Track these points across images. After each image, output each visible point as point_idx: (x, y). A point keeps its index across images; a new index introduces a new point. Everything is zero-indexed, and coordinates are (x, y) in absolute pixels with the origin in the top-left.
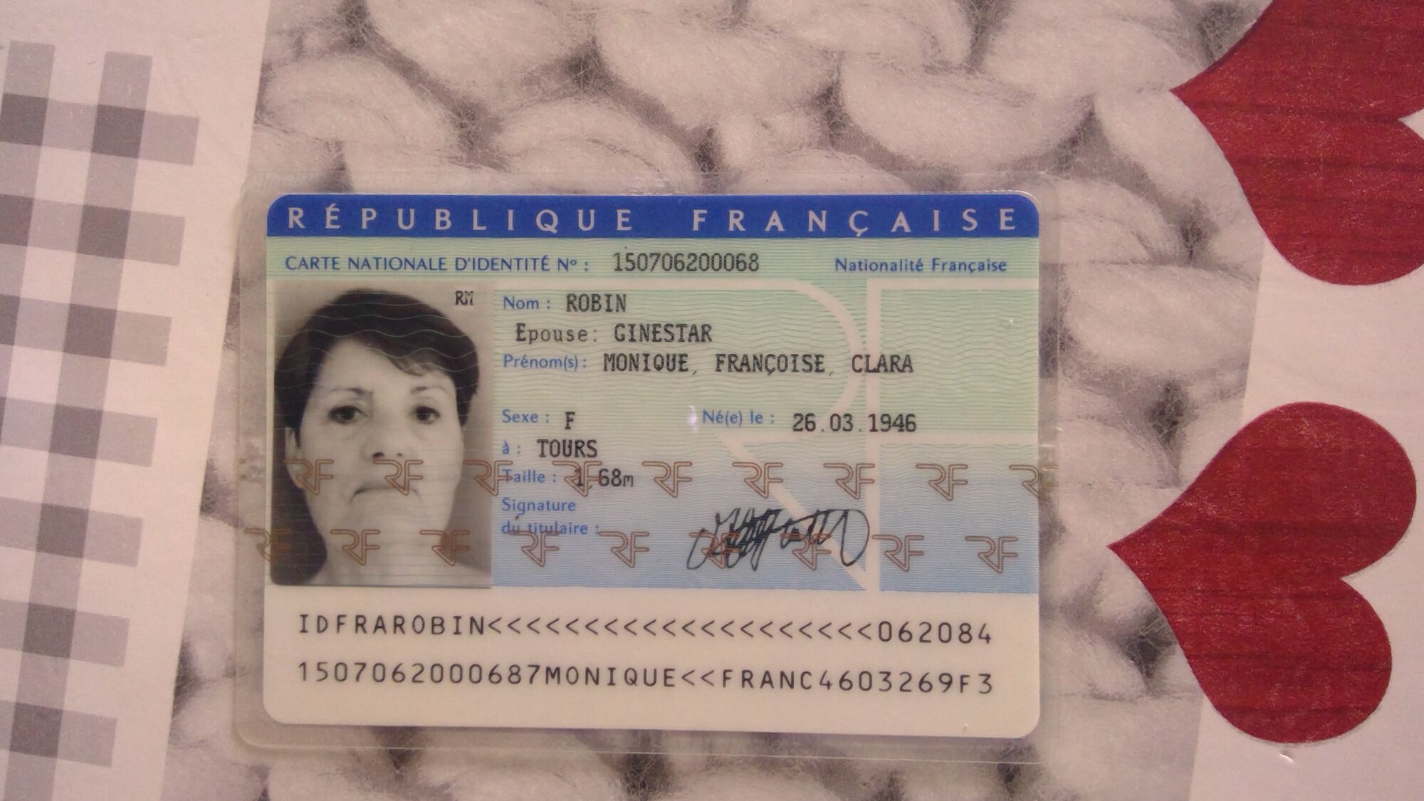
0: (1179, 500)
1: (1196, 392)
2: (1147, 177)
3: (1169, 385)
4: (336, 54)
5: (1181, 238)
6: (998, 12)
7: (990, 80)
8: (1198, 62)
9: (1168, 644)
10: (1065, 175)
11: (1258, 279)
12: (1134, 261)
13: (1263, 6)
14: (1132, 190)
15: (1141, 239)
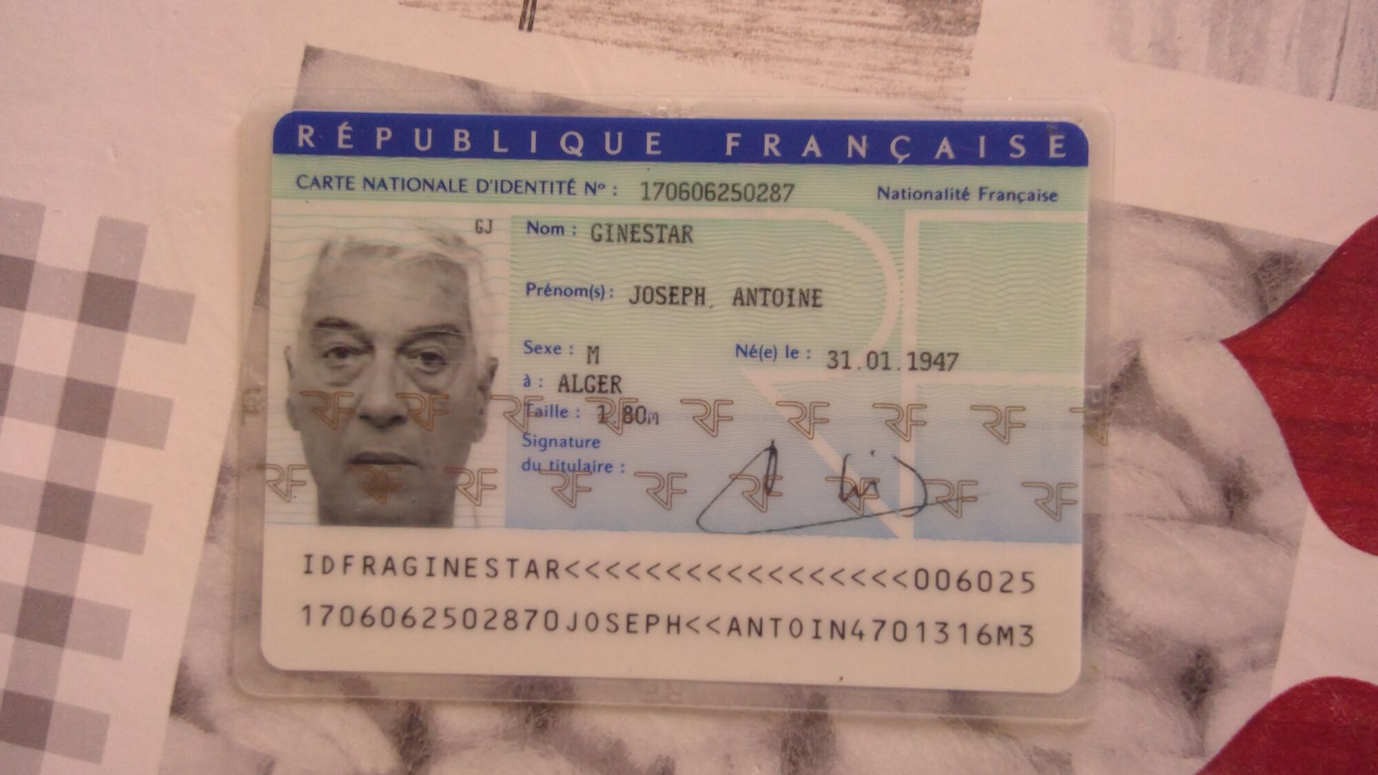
0: (1201, 771)
1: (1228, 660)
2: (1191, 430)
3: (1201, 650)
5: (1223, 497)
8: (1251, 313)
11: (1298, 545)
12: (1173, 518)
13: (1323, 258)
14: (1175, 443)
15: (1180, 494)
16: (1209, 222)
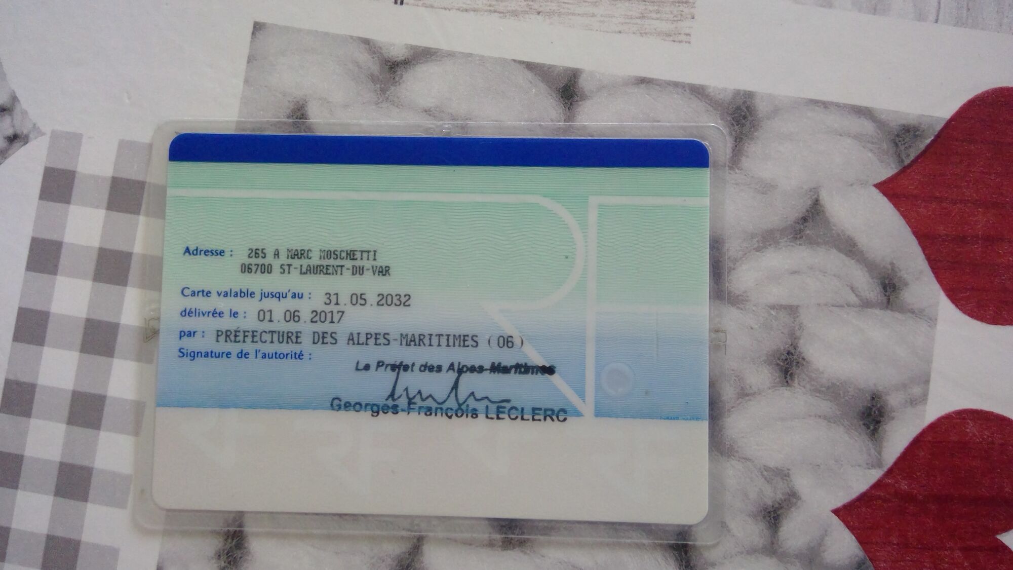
0: (881, 478)
1: (894, 400)
2: (857, 246)
3: (874, 394)
5: (882, 289)
6: (751, 128)
7: (745, 175)
8: (893, 166)
10: (798, 242)
11: (936, 320)
12: (849, 305)
13: (939, 127)
14: (846, 255)
15: (853, 289)
16: (860, 107)
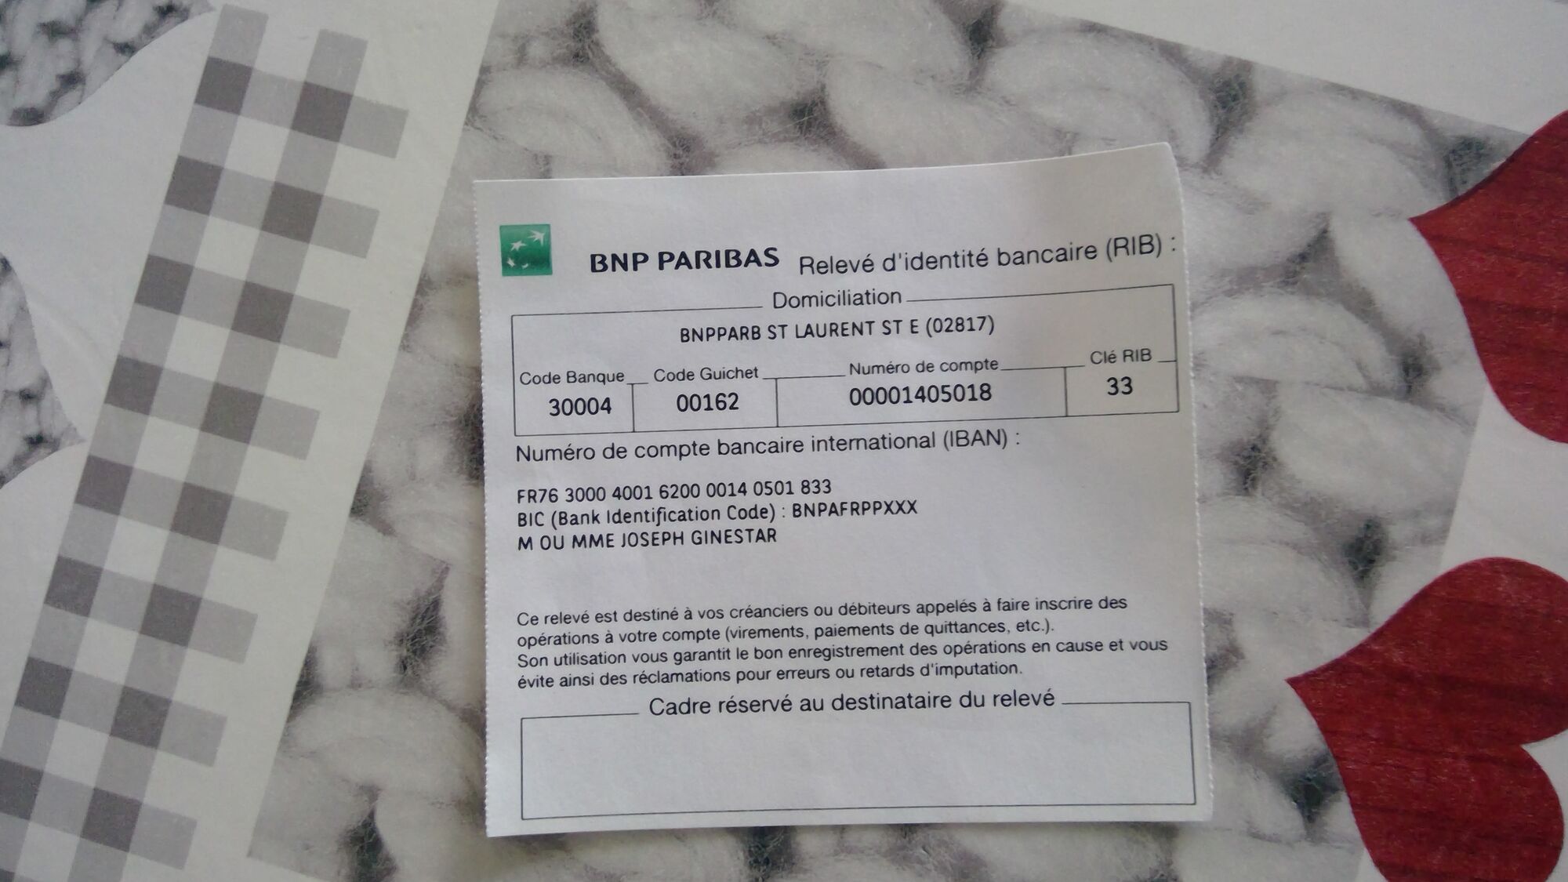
0: (1365, 641)
1: (1397, 533)
2: (1374, 304)
3: (1370, 521)
4: (558, 66)
5: (1402, 371)
6: (1241, 115)
7: (1225, 183)
8: (1441, 194)
9: (1335, 790)
10: (1289, 290)
11: (1475, 424)
12: (1351, 389)
13: (1514, 146)
14: (1357, 315)
15: (1360, 366)
16: (1405, 103)
